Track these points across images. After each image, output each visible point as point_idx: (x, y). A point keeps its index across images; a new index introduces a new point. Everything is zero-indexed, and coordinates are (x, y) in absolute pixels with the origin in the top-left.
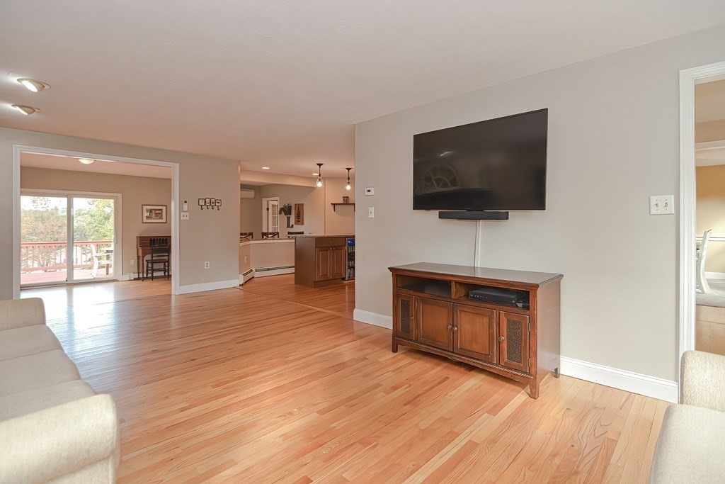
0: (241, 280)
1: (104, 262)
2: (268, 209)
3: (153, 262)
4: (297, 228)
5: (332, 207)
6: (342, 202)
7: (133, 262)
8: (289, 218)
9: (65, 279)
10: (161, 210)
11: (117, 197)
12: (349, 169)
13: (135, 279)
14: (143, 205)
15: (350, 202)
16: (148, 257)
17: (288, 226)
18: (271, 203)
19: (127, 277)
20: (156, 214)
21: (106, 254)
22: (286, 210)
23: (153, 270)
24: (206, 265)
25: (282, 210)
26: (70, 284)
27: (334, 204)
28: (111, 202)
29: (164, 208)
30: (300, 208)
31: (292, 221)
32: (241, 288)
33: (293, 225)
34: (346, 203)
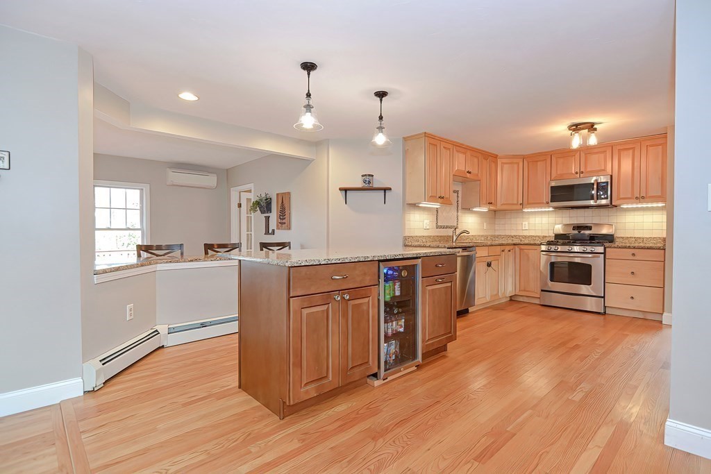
2: (240, 205)
4: (280, 236)
5: (341, 195)
6: (360, 184)
8: (267, 219)
12: (381, 95)
15: (375, 186)
17: (267, 232)
18: (245, 196)
22: (264, 205)
25: (257, 203)
27: (346, 190)
30: (284, 200)
31: (273, 225)
32: (92, 402)
33: (273, 231)
34: (368, 186)
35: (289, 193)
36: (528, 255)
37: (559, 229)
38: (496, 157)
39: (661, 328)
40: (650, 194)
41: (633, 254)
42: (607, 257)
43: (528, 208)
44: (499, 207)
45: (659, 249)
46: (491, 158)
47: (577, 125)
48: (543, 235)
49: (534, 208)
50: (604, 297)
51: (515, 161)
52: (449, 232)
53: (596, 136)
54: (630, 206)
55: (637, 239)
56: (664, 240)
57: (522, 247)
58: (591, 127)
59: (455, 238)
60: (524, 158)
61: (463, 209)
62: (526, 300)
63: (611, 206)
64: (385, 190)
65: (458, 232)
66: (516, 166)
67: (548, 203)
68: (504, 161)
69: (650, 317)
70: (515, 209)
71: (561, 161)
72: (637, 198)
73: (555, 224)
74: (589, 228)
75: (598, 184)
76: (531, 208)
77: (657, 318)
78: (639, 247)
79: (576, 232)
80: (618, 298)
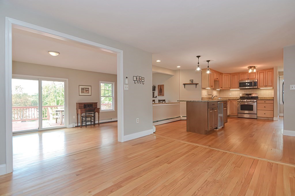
0: (154, 130)
1: (56, 117)
3: (86, 117)
5: (183, 86)
6: (189, 83)
7: (75, 117)
8: (154, 93)
9: (38, 128)
10: (88, 88)
11: (66, 81)
12: (208, 61)
13: (76, 127)
14: (79, 86)
15: (194, 83)
16: (83, 114)
17: (153, 97)
19: (71, 126)
20: (86, 90)
21: (56, 113)
23: (86, 121)
24: (137, 121)
26: (40, 131)
27: (185, 84)
28: (63, 83)
29: (90, 87)
30: (161, 87)
31: (156, 94)
32: (154, 134)
33: (156, 96)
34: (192, 83)
35: (163, 85)
36: (233, 103)
37: (241, 95)
38: (222, 74)
39: (273, 121)
40: (269, 85)
41: (265, 102)
42: (257, 103)
43: (231, 89)
44: (223, 89)
45: (272, 100)
46: (221, 74)
47: (251, 67)
48: (236, 97)
49: (234, 89)
50: (257, 114)
51: (228, 75)
52: (211, 96)
53: (256, 69)
54: (263, 88)
55: (264, 98)
56: (273, 97)
57: (231, 101)
58: (254, 67)
59: (213, 98)
60: (230, 74)
61: (213, 89)
62: (232, 116)
63: (258, 88)
64: (196, 84)
65: (214, 96)
66: (228, 76)
67: (238, 87)
68: (225, 75)
69: (269, 119)
70: (228, 89)
71: (242, 75)
72: (265, 86)
73: (240, 94)
74: (251, 95)
75: (254, 82)
76: (232, 89)
77: (272, 119)
78: (265, 100)
79: (247, 96)
80: (260, 114)
